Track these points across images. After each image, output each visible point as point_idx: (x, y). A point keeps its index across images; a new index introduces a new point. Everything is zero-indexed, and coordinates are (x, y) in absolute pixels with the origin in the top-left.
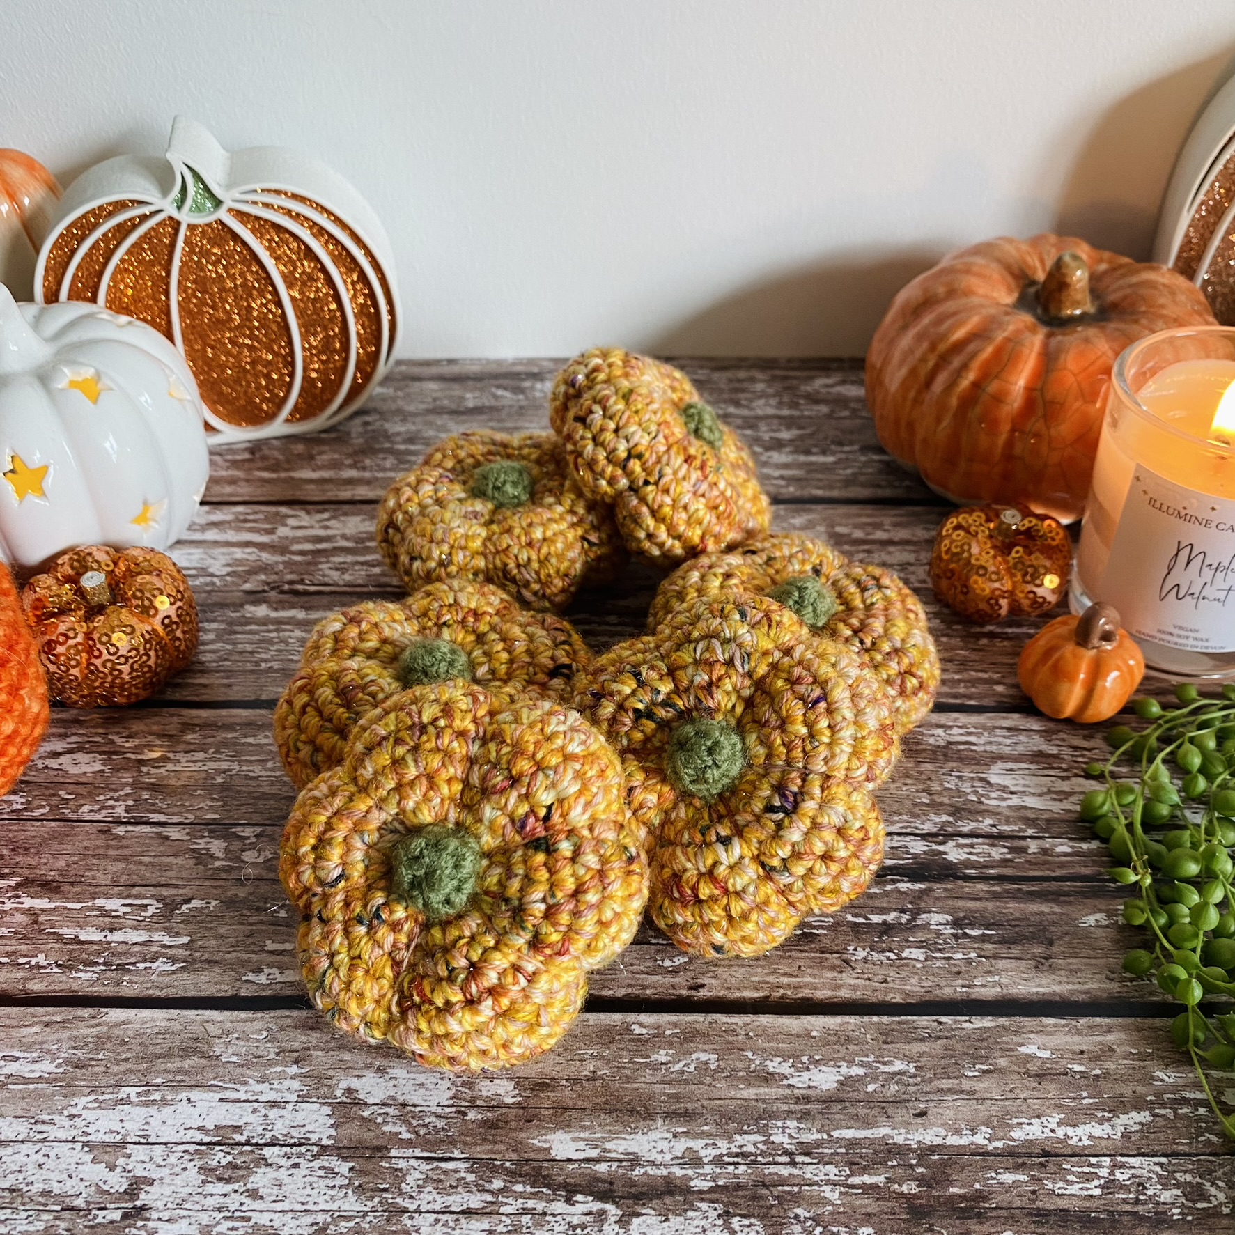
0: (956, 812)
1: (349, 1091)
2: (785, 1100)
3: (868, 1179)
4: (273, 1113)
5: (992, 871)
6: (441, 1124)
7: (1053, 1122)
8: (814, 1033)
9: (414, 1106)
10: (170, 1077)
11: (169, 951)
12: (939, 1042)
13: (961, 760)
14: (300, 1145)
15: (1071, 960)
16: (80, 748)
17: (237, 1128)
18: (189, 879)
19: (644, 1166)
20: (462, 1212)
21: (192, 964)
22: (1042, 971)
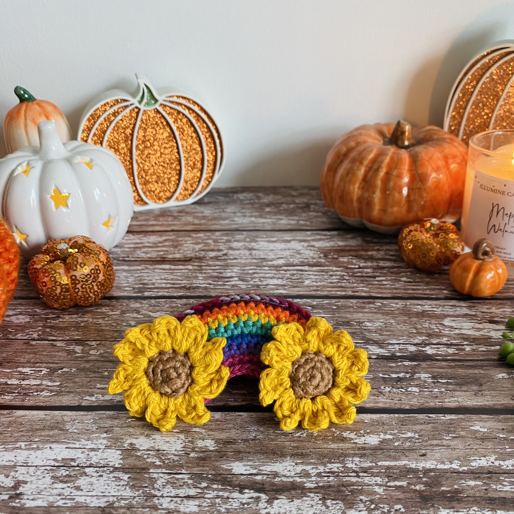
0: (430, 335)
1: (131, 444)
2: (353, 449)
3: (398, 483)
4: (92, 454)
5: (449, 358)
6: (176, 458)
7: (492, 459)
8: (366, 421)
9: (164, 451)
10: (43, 438)
11: (50, 388)
12: (430, 425)
13: (430, 317)
14: (104, 467)
15: (492, 392)
16: (21, 314)
17: (73, 460)
18: (64, 361)
19: (280, 477)
20: (185, 497)
21: (60, 393)
22: (478, 396)
